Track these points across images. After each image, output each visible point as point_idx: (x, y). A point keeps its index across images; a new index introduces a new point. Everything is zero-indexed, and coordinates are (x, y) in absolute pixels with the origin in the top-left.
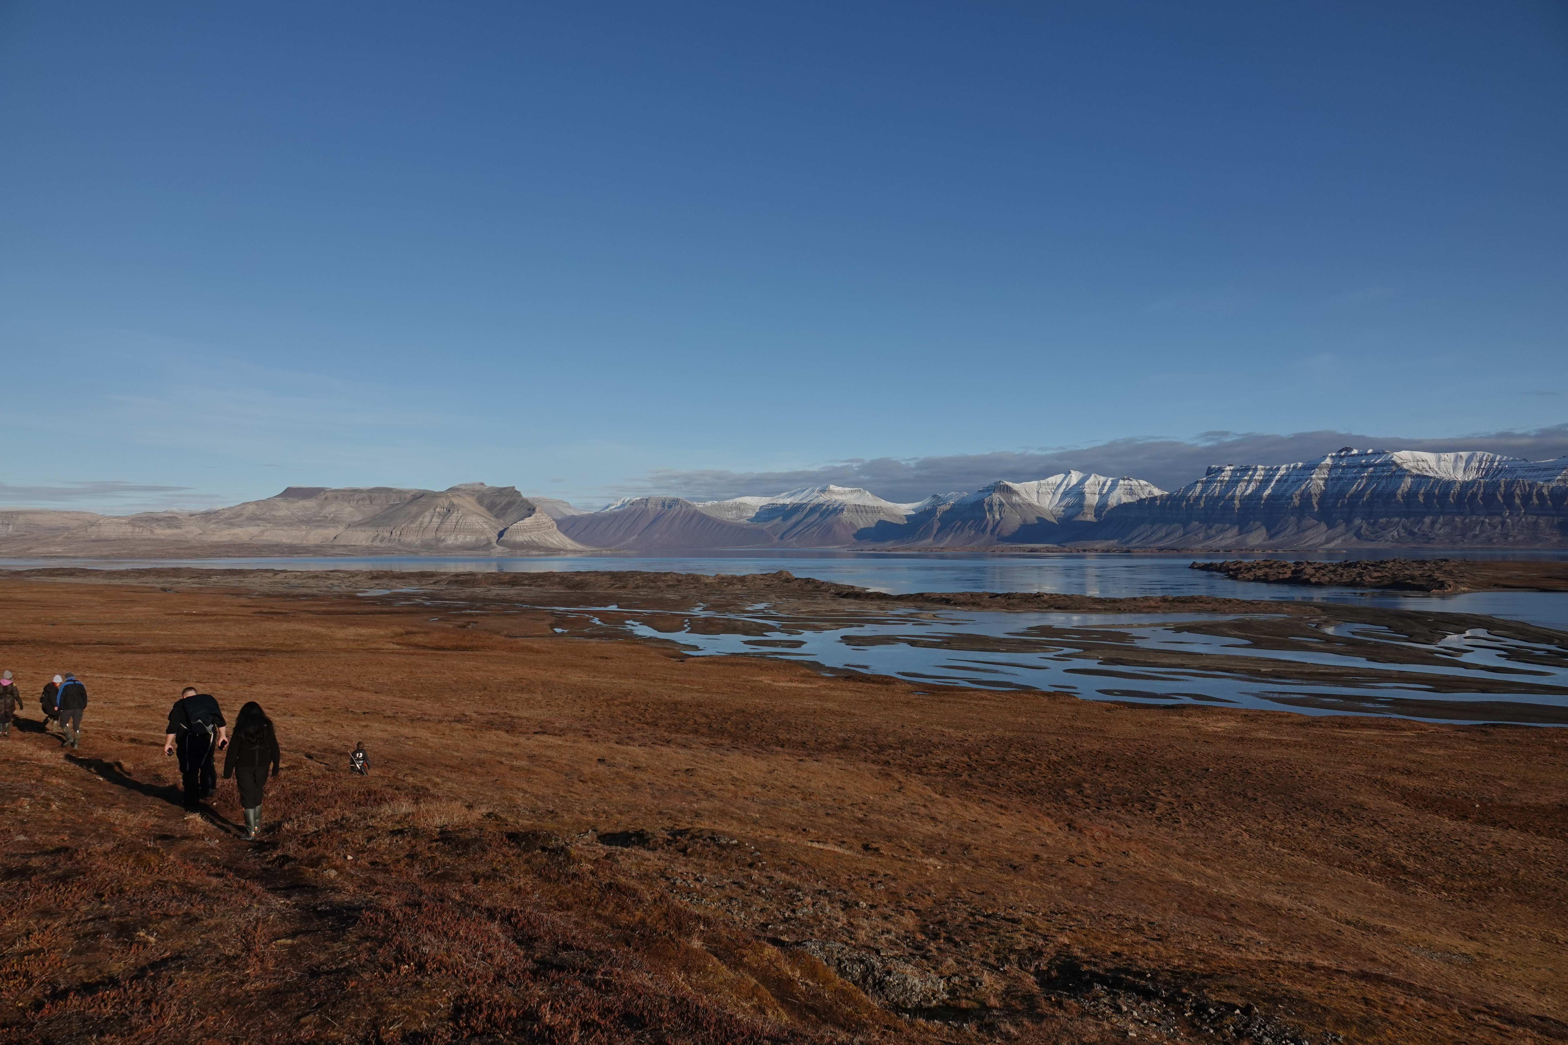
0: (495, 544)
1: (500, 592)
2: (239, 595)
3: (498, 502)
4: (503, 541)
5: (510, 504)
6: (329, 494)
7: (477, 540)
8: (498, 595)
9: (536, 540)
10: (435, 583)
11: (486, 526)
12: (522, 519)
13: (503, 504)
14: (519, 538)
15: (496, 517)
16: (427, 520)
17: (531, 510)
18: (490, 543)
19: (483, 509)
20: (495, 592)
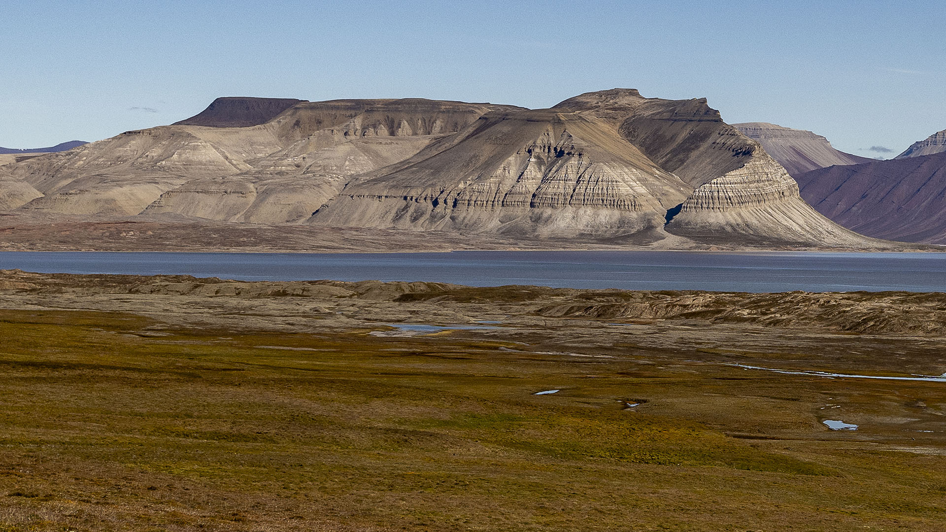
0: (660, 230)
1: (686, 335)
2: (122, 329)
3: (668, 135)
4: (678, 224)
5: (695, 140)
6: (303, 114)
7: (622, 222)
8: (682, 341)
9: (754, 221)
10: (539, 313)
11: (642, 190)
12: (723, 173)
13: (680, 139)
14: (716, 217)
15: (665, 167)
16: (513, 173)
17: (744, 153)
18: (649, 227)
19: (634, 149)
20: (676, 335)
